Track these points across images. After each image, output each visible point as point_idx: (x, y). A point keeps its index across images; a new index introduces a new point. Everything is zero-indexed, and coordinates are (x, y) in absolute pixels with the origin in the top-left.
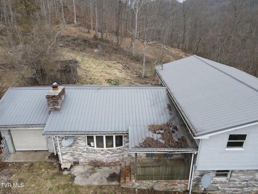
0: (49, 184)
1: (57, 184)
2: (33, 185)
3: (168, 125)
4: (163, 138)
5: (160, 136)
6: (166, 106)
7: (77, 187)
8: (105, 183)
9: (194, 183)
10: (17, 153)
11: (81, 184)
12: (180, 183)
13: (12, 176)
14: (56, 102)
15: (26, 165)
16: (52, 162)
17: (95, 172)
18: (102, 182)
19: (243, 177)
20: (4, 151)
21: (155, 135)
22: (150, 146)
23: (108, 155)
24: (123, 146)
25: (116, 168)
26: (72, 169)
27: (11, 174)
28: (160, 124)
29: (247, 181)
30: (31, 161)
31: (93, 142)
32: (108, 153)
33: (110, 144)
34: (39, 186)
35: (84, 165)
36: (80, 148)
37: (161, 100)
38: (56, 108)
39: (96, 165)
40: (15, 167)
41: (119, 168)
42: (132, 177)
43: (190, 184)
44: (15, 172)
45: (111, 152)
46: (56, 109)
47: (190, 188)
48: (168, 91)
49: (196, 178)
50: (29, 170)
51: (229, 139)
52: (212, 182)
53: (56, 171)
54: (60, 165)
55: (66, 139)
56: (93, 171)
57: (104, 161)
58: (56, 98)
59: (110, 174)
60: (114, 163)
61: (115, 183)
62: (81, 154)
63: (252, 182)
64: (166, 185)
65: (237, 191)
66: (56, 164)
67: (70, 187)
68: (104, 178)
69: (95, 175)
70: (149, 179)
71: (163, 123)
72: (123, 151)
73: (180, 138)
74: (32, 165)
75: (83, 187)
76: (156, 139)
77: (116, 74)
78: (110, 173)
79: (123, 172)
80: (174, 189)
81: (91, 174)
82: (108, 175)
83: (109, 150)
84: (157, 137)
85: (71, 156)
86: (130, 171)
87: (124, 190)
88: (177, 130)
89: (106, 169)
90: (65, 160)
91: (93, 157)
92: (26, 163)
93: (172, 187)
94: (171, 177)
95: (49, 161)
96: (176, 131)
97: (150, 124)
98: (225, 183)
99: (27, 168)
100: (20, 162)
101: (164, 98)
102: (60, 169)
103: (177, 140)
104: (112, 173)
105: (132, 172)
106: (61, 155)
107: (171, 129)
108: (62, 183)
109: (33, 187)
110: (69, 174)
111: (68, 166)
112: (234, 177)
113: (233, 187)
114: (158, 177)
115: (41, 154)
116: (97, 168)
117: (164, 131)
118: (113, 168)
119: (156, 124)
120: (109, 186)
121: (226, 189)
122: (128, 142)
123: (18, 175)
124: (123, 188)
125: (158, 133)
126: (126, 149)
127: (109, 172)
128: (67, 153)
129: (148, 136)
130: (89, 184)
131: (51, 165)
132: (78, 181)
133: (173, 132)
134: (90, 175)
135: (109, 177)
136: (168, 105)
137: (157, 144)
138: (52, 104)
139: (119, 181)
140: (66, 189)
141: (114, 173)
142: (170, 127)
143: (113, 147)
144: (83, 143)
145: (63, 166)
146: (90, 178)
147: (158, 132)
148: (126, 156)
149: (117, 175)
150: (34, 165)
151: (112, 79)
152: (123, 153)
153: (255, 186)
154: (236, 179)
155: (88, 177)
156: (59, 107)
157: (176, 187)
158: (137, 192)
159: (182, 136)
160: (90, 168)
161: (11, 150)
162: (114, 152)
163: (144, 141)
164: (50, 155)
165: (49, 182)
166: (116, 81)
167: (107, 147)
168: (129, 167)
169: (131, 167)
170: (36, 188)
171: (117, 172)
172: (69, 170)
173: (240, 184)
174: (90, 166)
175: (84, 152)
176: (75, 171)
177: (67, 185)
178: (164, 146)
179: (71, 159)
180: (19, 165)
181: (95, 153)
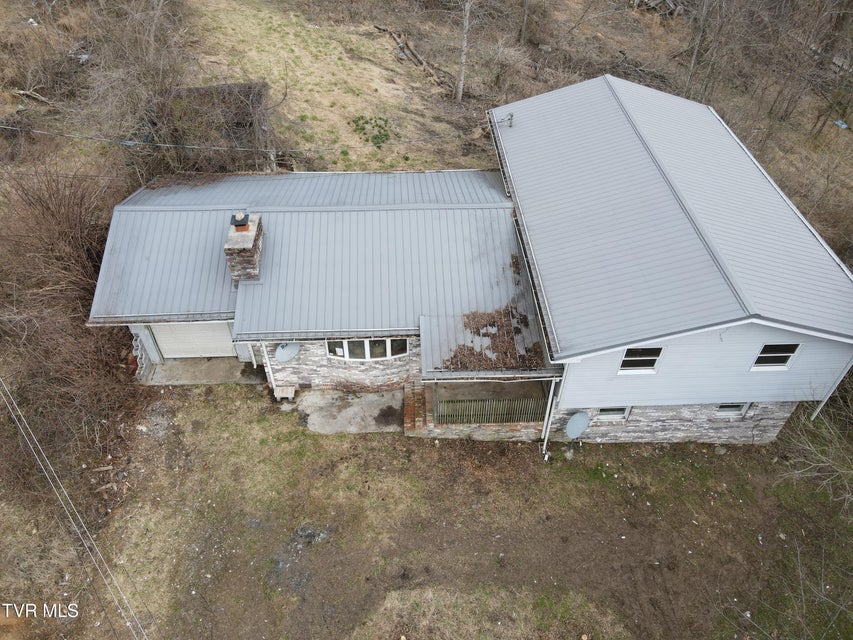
0: (257, 432)
1: (274, 432)
2: (226, 435)
3: (508, 313)
4: (494, 348)
5: (487, 341)
6: (509, 260)
7: (315, 437)
8: (372, 428)
9: (555, 426)
10: (170, 363)
11: (323, 432)
12: (526, 427)
13: (174, 416)
14: (250, 262)
15: (197, 391)
16: (252, 385)
17: (349, 405)
18: (366, 427)
19: (656, 414)
20: (142, 363)
21: (477, 338)
22: (465, 368)
23: (374, 372)
24: (407, 354)
25: (393, 395)
26: (298, 400)
27: (173, 412)
28: (490, 310)
29: (663, 421)
30: (204, 382)
31: (342, 347)
32: (375, 368)
33: (379, 350)
34: (237, 435)
35: (323, 391)
36: (313, 359)
37: (497, 243)
38: (248, 274)
39: (349, 391)
40: (175, 396)
41: (399, 395)
42: (428, 418)
43: (546, 429)
44: (179, 408)
45: (381, 367)
46: (250, 277)
47: (546, 435)
48: (516, 216)
49: (560, 419)
50: (207, 401)
51: (627, 356)
52: (591, 423)
53: (265, 403)
54: (271, 391)
55: (283, 347)
56: (344, 404)
57: (368, 382)
58: (248, 254)
59: (381, 410)
60: (388, 386)
61: (392, 428)
62: (315, 371)
63: (674, 423)
64: (498, 431)
65: (642, 438)
66: (261, 389)
67: (302, 438)
68: (370, 419)
69: (349, 412)
70: (462, 422)
71: (497, 307)
72: (407, 363)
73: (531, 346)
74: (209, 391)
75: (327, 436)
76: (478, 350)
77: (376, 90)
78: (381, 407)
79: (408, 405)
80: (514, 437)
81: (340, 409)
82: (376, 413)
83: (376, 363)
84: (481, 344)
85: (295, 373)
86: (424, 404)
87: (411, 442)
88: (526, 325)
89: (372, 397)
90: (281, 381)
91: (341, 375)
92: (197, 387)
93: (510, 434)
94: (508, 417)
95: (244, 381)
96: (524, 330)
97: (467, 312)
98: (618, 424)
99: (202, 399)
100: (182, 386)
101: (505, 237)
102: (274, 400)
103: (523, 352)
104: (385, 407)
105: (428, 406)
106: (271, 373)
107: (514, 322)
108: (285, 429)
109: (228, 438)
110: (293, 410)
111: (290, 393)
112: (637, 414)
113: (635, 432)
114: (482, 418)
115: (224, 365)
116: (351, 396)
117: (499, 330)
118: (387, 396)
119: (481, 310)
120: (381, 434)
121: (619, 435)
122: (419, 345)
123: (188, 413)
124: (409, 438)
125: (485, 335)
126: (414, 359)
127: (379, 405)
128: (284, 368)
129: (462, 343)
130: (340, 430)
131: (251, 391)
132: (316, 424)
133: (518, 331)
134: (340, 411)
135: (379, 415)
136: (512, 256)
137: (481, 362)
138: (239, 267)
139: (401, 423)
140: (295, 442)
141: (390, 408)
142: (513, 317)
143: (385, 356)
144: (319, 351)
145: (278, 394)
146: (339, 418)
147: (483, 331)
148: (415, 372)
149: (396, 410)
150: (215, 392)
151: (368, 115)
152: (408, 367)
153: (679, 430)
154: (641, 419)
155: (334, 417)
156: (257, 272)
157: (518, 434)
158: (438, 446)
159: (535, 340)
160: (336, 396)
161: (155, 357)
162: (388, 366)
163: (452, 354)
164: (243, 367)
165: (257, 428)
166: (379, 122)
167: (372, 356)
168: (422, 394)
169: (427, 395)
170: (233, 441)
171: (397, 405)
172: (293, 401)
173: (648, 426)
174: (336, 392)
175: (322, 366)
176: (305, 403)
177: (295, 433)
178: (494, 367)
179: (294, 379)
180: (184, 392)
181: (345, 368)
